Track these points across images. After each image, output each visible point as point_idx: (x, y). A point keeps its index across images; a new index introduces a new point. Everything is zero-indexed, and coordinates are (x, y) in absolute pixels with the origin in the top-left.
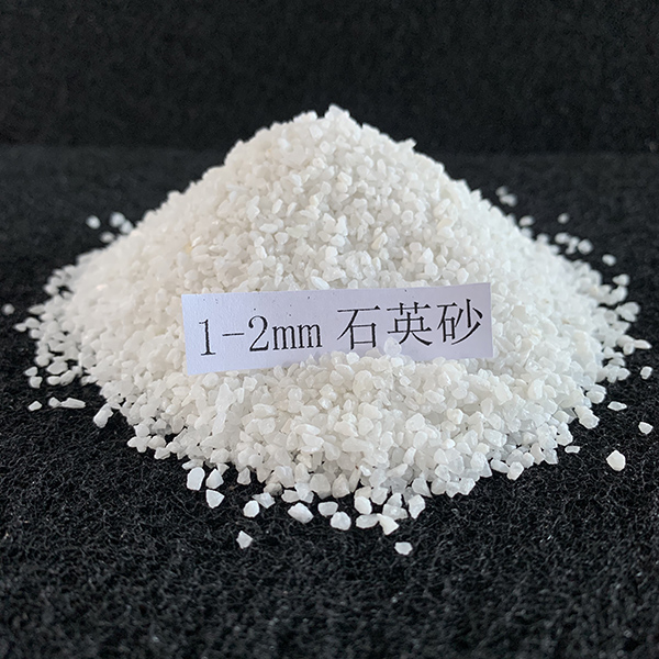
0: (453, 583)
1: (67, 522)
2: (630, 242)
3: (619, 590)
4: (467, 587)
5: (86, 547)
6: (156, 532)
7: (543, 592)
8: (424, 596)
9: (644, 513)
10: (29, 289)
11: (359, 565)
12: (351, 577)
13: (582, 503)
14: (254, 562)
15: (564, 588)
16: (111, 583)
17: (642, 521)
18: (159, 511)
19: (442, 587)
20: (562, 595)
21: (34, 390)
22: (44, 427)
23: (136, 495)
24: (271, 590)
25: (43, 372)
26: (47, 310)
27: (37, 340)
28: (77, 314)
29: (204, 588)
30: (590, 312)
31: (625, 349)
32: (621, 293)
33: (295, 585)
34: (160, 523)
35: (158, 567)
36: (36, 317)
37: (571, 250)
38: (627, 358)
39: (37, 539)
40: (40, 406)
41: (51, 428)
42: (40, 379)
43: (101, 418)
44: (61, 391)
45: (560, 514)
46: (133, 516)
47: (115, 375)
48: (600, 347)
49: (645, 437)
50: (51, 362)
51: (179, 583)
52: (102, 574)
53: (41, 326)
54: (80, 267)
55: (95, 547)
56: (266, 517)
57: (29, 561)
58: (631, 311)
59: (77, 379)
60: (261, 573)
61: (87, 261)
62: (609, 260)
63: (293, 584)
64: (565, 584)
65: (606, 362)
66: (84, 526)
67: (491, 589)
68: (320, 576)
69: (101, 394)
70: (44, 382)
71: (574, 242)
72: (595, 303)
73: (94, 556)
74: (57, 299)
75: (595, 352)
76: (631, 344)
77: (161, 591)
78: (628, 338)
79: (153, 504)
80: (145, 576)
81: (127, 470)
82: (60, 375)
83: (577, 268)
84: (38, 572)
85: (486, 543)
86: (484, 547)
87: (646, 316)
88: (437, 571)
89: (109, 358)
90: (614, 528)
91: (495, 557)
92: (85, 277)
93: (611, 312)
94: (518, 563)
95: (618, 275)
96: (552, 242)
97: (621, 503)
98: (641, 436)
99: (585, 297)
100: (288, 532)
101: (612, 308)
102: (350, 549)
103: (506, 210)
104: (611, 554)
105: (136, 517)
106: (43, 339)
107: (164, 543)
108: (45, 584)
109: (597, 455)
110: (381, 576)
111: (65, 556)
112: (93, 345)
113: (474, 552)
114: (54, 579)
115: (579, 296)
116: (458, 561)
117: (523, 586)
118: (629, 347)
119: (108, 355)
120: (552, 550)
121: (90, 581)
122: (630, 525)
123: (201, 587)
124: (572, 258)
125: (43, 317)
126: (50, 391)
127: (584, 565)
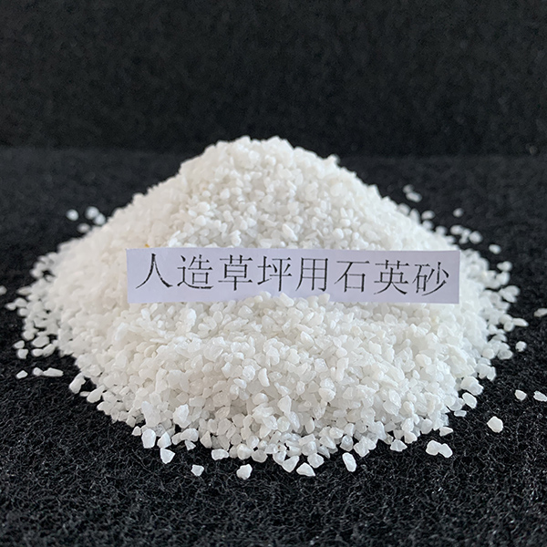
0: (360, 528)
1: (47, 475)
2: (512, 233)
3: (495, 535)
4: (371, 533)
5: (61, 497)
6: (119, 484)
7: (433, 536)
8: (336, 540)
9: (517, 469)
10: (18, 272)
11: (284, 513)
12: (277, 523)
13: (467, 460)
14: (198, 510)
15: (450, 533)
16: (81, 528)
17: (515, 476)
18: (121, 466)
19: (351, 532)
20: (449, 539)
21: (22, 360)
22: (30, 392)
23: (103, 451)
24: (212, 534)
25: (28, 345)
26: (33, 291)
27: (24, 317)
28: (57, 295)
29: (157, 533)
30: (478, 294)
31: (505, 327)
32: (504, 278)
33: (232, 529)
34: (122, 476)
35: (120, 514)
36: (24, 297)
37: (463, 240)
38: (507, 334)
39: (21, 490)
40: (26, 374)
41: (35, 394)
42: (26, 351)
43: (75, 385)
44: (43, 362)
45: (449, 469)
46: (100, 470)
47: (88, 349)
48: (485, 325)
49: (520, 402)
50: (36, 337)
51: (137, 529)
52: (74, 521)
53: (28, 306)
54: (61, 254)
55: (69, 497)
56: (209, 471)
57: (14, 508)
58: (511, 294)
59: (57, 351)
60: (204, 519)
61: (68, 249)
62: (495, 249)
63: (230, 529)
64: (452, 530)
65: (490, 338)
66: (60, 479)
67: (391, 534)
68: (253, 523)
69: (76, 364)
70: (29, 355)
71: (466, 234)
72: (482, 287)
73: (68, 504)
74: (41, 282)
75: (481, 329)
76: (511, 323)
77: (122, 535)
78: (508, 318)
79: (117, 460)
80: (109, 522)
81: (96, 430)
82: (43, 348)
83: (468, 256)
84: (21, 519)
85: (388, 494)
86: (387, 497)
87: (524, 298)
88: (347, 518)
89: (82, 334)
90: (493, 481)
91: (395, 506)
92: (64, 263)
93: (495, 294)
94: (414, 511)
95: (502, 262)
96: (448, 234)
97: (499, 459)
98: (517, 402)
99: (473, 282)
100: (227, 484)
101: (496, 290)
102: (277, 499)
103: (411, 205)
104: (489, 504)
105: (103, 471)
106: (29, 317)
107: (125, 493)
108: (27, 529)
109: (481, 419)
110: (301, 522)
111: (44, 504)
112: (70, 322)
113: (378, 502)
114: (34, 525)
115: (469, 281)
116: (365, 509)
117: (417, 531)
118: (509, 326)
119: (81, 332)
120: (441, 500)
121: (64, 526)
122: (506, 479)
123: (154, 531)
124: (463, 247)
125: (30, 298)
126: (34, 361)
127: (467, 513)
